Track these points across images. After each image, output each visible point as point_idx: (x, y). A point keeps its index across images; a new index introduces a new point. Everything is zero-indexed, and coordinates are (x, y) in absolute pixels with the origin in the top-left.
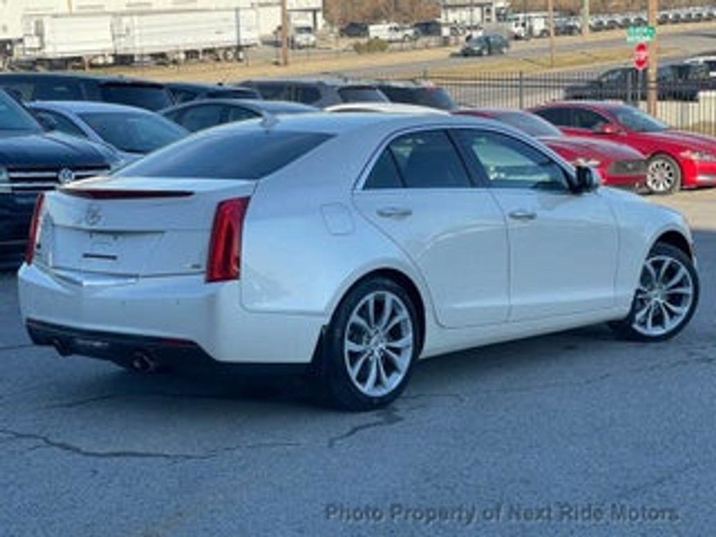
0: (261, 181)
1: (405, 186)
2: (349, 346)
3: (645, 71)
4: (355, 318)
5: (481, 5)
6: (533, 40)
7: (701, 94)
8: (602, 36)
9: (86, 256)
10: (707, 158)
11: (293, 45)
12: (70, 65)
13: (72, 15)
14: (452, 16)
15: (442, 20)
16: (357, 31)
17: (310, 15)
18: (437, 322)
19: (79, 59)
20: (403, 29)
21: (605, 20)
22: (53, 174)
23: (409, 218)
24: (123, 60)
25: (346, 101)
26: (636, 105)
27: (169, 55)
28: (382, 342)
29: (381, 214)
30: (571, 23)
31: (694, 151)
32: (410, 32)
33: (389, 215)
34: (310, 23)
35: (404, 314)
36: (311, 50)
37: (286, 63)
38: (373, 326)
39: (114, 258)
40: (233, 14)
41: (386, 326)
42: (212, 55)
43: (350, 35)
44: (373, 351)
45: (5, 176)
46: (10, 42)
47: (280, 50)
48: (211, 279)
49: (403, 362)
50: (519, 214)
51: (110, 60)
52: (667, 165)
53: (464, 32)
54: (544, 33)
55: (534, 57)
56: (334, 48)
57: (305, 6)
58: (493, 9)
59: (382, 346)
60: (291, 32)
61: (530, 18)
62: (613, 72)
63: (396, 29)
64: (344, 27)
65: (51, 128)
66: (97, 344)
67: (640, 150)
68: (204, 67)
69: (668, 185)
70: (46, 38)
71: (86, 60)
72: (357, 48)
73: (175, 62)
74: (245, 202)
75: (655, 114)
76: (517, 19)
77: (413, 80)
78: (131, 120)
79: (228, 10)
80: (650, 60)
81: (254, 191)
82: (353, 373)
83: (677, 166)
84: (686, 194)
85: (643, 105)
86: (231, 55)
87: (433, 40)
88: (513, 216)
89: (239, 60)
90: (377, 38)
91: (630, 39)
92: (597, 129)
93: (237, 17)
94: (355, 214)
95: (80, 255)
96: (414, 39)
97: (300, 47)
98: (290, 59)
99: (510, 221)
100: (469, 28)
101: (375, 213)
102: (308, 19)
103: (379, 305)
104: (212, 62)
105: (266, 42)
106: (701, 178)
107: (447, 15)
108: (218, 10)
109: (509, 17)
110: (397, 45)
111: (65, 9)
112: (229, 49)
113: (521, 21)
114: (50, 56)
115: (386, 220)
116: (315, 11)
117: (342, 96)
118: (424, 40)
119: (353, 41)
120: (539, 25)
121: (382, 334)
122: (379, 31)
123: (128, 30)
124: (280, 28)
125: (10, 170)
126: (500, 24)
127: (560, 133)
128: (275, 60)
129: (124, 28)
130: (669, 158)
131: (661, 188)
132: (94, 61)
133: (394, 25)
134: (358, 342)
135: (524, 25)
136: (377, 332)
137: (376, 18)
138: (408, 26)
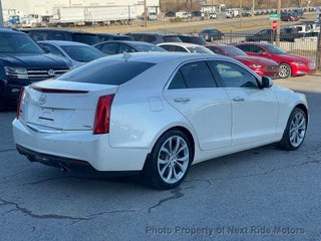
0: (121, 86)
1: (187, 87)
2: (160, 161)
3: (276, 31)
4: (163, 149)
5: (215, 6)
6: (234, 19)
7: (296, 40)
8: (259, 17)
9: (40, 118)
10: (302, 65)
11: (148, 19)
12: (69, 25)
13: (70, 7)
14: (205, 9)
15: (201, 11)
16: (171, 14)
17: (155, 9)
18: (200, 148)
19: (73, 23)
20: (187, 14)
21: (260, 12)
22: (46, 71)
23: (188, 102)
24: (88, 24)
25: (165, 42)
26: (272, 43)
27: (104, 22)
28: (175, 158)
29: (176, 101)
30: (247, 13)
31: (296, 62)
32: (190, 15)
33: (179, 101)
34: (155, 12)
35: (185, 146)
36: (155, 21)
37: (146, 26)
38: (171, 151)
39: (52, 120)
40: (127, 8)
41: (177, 151)
42: (120, 23)
43: (169, 16)
44: (170, 163)
45: (26, 72)
46: (48, 17)
47: (144, 21)
48: (96, 133)
49: (184, 167)
50: (237, 99)
51: (83, 24)
52: (286, 67)
53: (209, 16)
54: (238, 16)
55: (234, 25)
56: (163, 20)
57: (153, 5)
58: (220, 7)
59: (175, 160)
60: (148, 15)
61: (233, 11)
62: (264, 30)
63: (185, 14)
64: (166, 13)
65: (48, 52)
66: (44, 159)
67: (276, 61)
68: (116, 27)
69: (286, 75)
70: (61, 16)
71: (75, 24)
72: (171, 21)
73: (106, 25)
74: (112, 96)
75: (279, 47)
76: (228, 11)
77: (191, 34)
78: (81, 49)
79: (126, 6)
80: (278, 27)
81: (117, 91)
82: (161, 173)
83: (290, 67)
84: (293, 78)
85: (274, 43)
86: (126, 22)
87: (198, 18)
88: (234, 100)
89: (129, 24)
90: (178, 17)
91: (271, 19)
92: (260, 53)
93: (129, 9)
94: (164, 101)
95: (38, 117)
96: (191, 17)
97: (151, 20)
98: (148, 24)
99: (233, 102)
100: (211, 14)
101: (173, 101)
102: (154, 10)
103: (174, 142)
104: (119, 25)
105: (139, 18)
106: (299, 72)
107: (203, 9)
108: (122, 6)
109: (226, 10)
110: (185, 20)
111: (68, 5)
112: (126, 20)
113: (229, 12)
114: (62, 22)
115: (178, 104)
116: (156, 7)
117: (164, 40)
118: (195, 18)
119: (169, 18)
120: (236, 13)
121: (175, 155)
122: (179, 14)
123: (90, 13)
124: (144, 13)
125: (28, 70)
126: (223, 13)
127: (246, 55)
128: (142, 25)
129: (89, 12)
130: (288, 65)
131: (284, 76)
132: (78, 24)
133: (184, 12)
134: (164, 159)
135: (231, 13)
136: (172, 154)
137: (178, 10)
138: (189, 13)
